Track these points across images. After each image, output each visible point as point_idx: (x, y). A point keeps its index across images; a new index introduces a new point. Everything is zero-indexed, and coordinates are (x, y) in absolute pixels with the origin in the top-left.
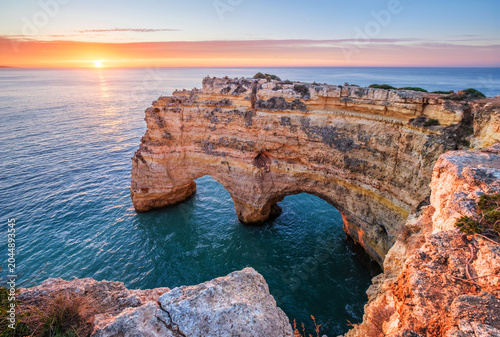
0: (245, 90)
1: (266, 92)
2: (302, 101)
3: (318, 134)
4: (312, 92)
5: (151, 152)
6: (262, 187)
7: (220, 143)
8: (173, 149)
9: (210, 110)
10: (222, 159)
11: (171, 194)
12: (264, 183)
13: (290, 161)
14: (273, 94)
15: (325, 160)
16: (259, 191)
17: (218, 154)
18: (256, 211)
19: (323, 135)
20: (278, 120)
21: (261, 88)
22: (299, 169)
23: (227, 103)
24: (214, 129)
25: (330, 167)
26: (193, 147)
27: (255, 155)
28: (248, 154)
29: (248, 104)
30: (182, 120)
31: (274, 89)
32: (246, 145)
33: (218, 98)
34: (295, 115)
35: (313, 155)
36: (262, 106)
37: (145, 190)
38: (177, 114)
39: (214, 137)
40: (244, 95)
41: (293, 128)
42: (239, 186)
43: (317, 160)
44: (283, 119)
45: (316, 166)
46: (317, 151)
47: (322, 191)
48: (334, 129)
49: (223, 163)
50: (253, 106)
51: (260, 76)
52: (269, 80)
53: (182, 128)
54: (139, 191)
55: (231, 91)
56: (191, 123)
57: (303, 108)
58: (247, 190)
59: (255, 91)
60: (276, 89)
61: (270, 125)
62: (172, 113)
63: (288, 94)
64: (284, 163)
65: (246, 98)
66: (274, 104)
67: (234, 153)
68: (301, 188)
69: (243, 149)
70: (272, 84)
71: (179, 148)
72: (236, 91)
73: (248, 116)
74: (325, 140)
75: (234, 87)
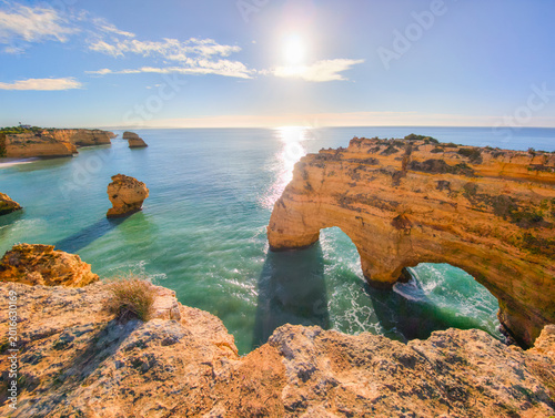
0: (397, 151)
1: (423, 154)
2: (470, 165)
3: (487, 203)
4: (485, 156)
5: (291, 199)
6: (398, 249)
7: (359, 198)
8: (311, 198)
9: (353, 167)
10: (356, 214)
11: (300, 238)
12: (401, 245)
13: (436, 228)
14: (432, 156)
15: (489, 233)
16: (394, 251)
17: (353, 209)
18: (387, 271)
19: (494, 205)
20: (432, 183)
21: (417, 149)
22: (448, 236)
23: (373, 162)
24: (354, 185)
25: (496, 242)
26: (329, 199)
27: (395, 215)
28: (388, 214)
29: (398, 165)
30: (324, 174)
31: (432, 151)
32: (387, 204)
33: (364, 156)
34: (458, 180)
35: (474, 224)
36: (415, 166)
37: (280, 231)
38: (322, 169)
39: (353, 193)
40: (394, 156)
41: (453, 194)
42: (372, 242)
43: (479, 232)
44: (440, 183)
45: (475, 238)
46: (481, 222)
47: (475, 266)
48: (514, 200)
49: (357, 218)
50: (405, 165)
51: (413, 137)
52: (427, 142)
53: (322, 182)
54: (276, 231)
55: (379, 152)
56: (332, 178)
57: (471, 173)
58: (380, 248)
60: (436, 151)
61: (422, 188)
62: (316, 168)
63: (452, 160)
64: (429, 229)
65: (397, 159)
66: (430, 167)
67: (372, 210)
68: (447, 258)
69: (383, 208)
70: (430, 147)
71: (316, 199)
72: (385, 151)
73: (397, 177)
74: (497, 212)
75: (384, 148)
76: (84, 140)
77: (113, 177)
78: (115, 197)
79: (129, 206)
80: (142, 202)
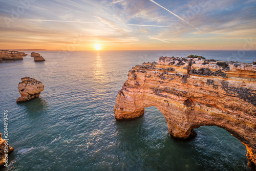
0: (184, 64)
1: (198, 65)
2: (223, 71)
3: (234, 91)
4: (231, 67)
5: (128, 91)
6: (188, 118)
7: (165, 90)
8: (139, 90)
9: (161, 73)
10: (165, 99)
11: (133, 113)
12: (190, 116)
13: (208, 106)
14: (203, 66)
15: (238, 108)
16: (186, 120)
17: (162, 96)
18: (183, 132)
19: (238, 93)
20: (204, 81)
21: (194, 63)
22: (215, 111)
23: (172, 70)
24: (163, 82)
25: (242, 113)
26: (149, 90)
27: (185, 99)
28: (181, 98)
29: (186, 71)
30: (146, 77)
31: (203, 64)
32: (181, 93)
33: (166, 67)
34: (218, 79)
35: (229, 104)
36: (194, 72)
37: (122, 109)
38: (144, 74)
39: (161, 87)
40: (183, 66)
41: (215, 87)
42: (174, 115)
43: (232, 107)
44: (208, 81)
45: (230, 111)
46: (232, 102)
47: (231, 128)
48: (248, 90)
49: (164, 101)
50: (188, 73)
51: (192, 56)
52: (200, 59)
53: (145, 81)
54: (119, 109)
55: (175, 64)
56: (150, 79)
57: (224, 75)
58: (178, 118)
59: (190, 64)
60: (204, 64)
61: (199, 84)
62: (141, 73)
63: (213, 67)
64: (205, 106)
65: (185, 68)
66: (202, 72)
67: (173, 96)
68: (216, 123)
69: (179, 95)
70: (202, 61)
71: (142, 90)
72: (178, 64)
73: (185, 77)
74: (240, 96)
75: (177, 62)
76: (6, 57)
77: (22, 79)
78: (23, 90)
79: (31, 95)
80: (39, 93)
